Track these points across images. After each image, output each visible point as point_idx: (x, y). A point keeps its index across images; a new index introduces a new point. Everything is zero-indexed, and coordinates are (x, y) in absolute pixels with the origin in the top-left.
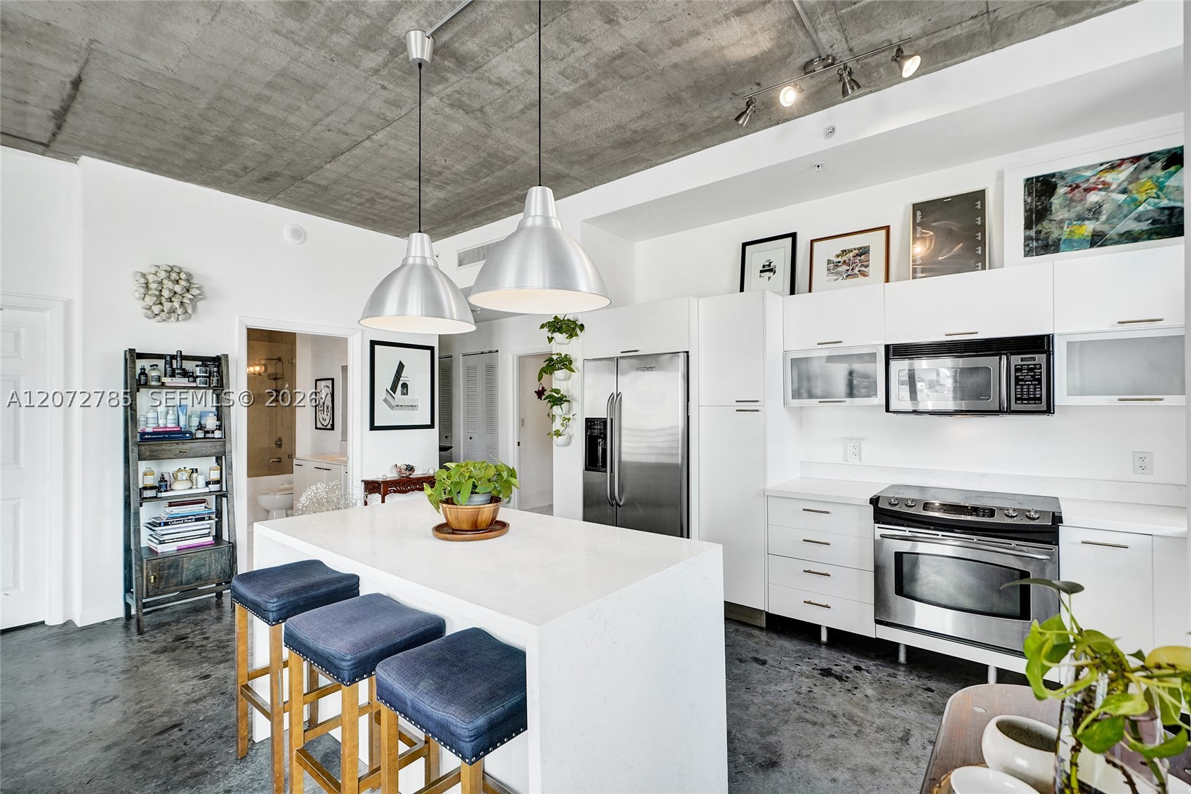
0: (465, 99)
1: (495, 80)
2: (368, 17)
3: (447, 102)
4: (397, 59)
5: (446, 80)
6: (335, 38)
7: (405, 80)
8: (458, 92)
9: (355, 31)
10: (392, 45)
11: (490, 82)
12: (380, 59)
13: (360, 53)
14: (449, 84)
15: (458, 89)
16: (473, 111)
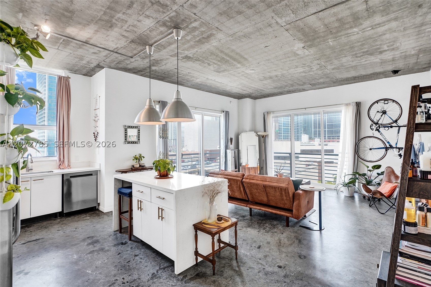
0: (161, 10)
1: (151, 18)
2: (192, 35)
3: (169, 8)
4: (187, 25)
5: (169, 18)
6: (204, 30)
7: (185, 17)
8: (164, 12)
9: (197, 32)
10: (187, 29)
11: (152, 17)
12: (192, 25)
13: (198, 26)
14: (168, 16)
15: (165, 14)
16: (156, 2)
